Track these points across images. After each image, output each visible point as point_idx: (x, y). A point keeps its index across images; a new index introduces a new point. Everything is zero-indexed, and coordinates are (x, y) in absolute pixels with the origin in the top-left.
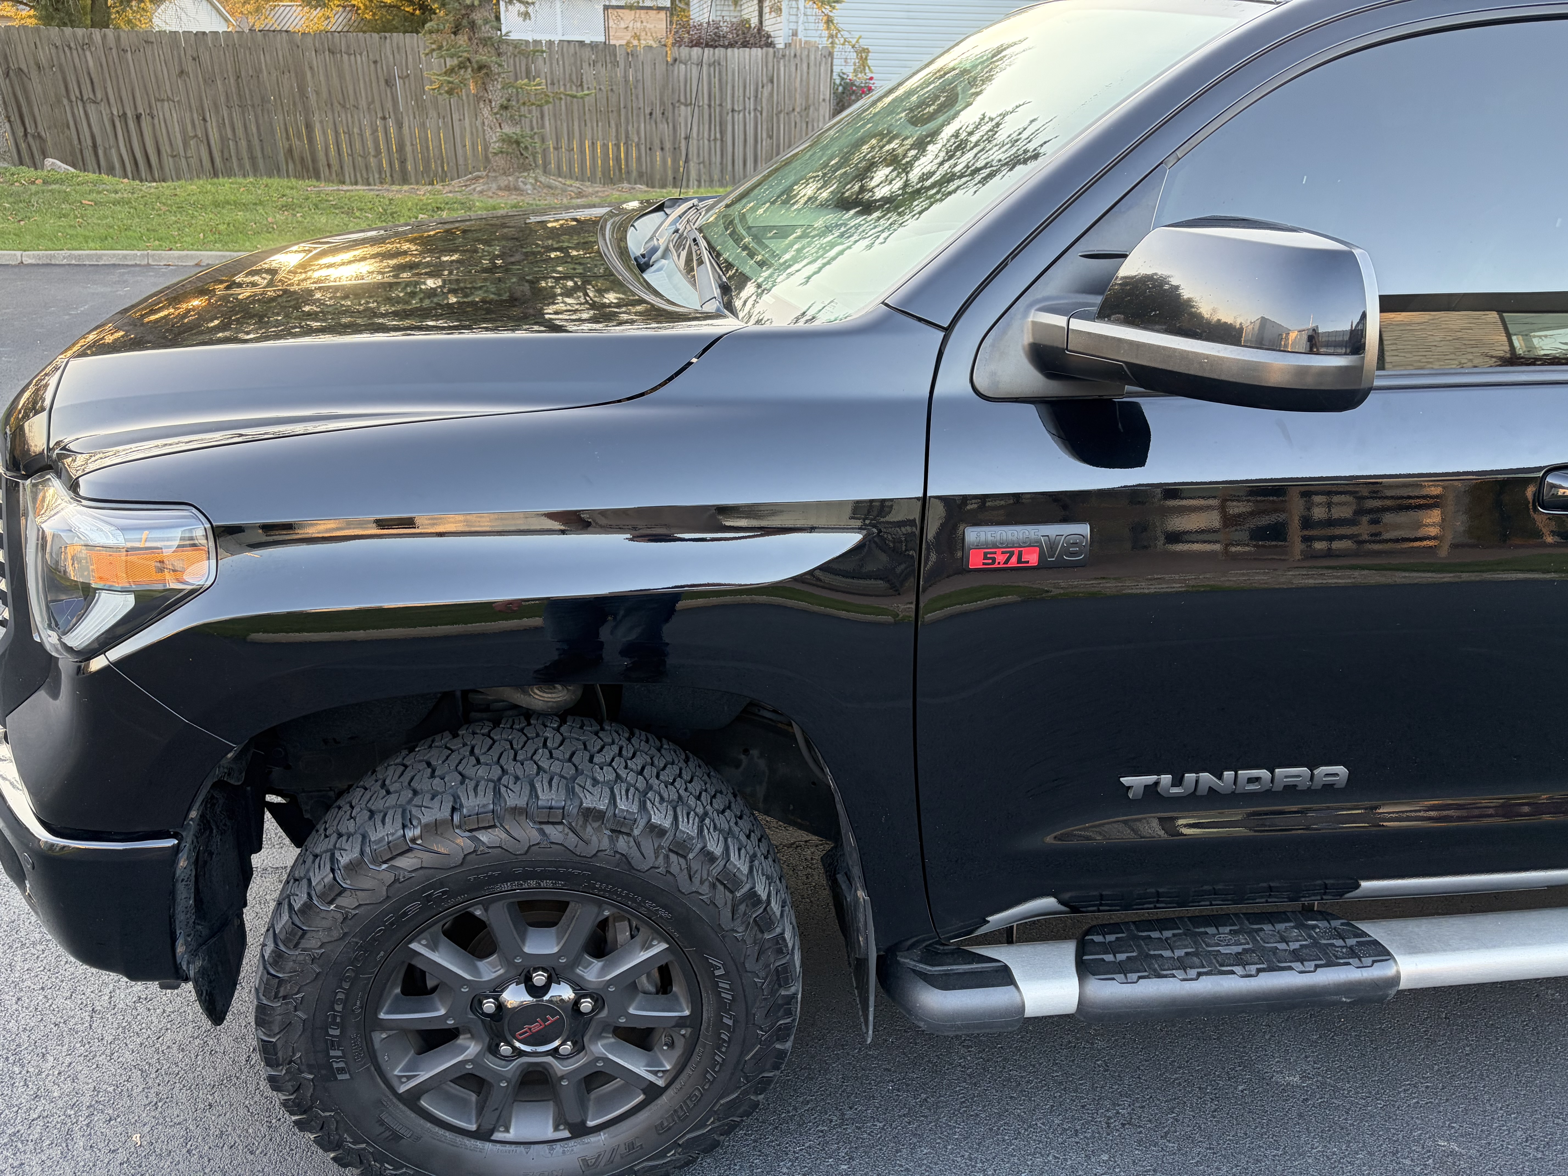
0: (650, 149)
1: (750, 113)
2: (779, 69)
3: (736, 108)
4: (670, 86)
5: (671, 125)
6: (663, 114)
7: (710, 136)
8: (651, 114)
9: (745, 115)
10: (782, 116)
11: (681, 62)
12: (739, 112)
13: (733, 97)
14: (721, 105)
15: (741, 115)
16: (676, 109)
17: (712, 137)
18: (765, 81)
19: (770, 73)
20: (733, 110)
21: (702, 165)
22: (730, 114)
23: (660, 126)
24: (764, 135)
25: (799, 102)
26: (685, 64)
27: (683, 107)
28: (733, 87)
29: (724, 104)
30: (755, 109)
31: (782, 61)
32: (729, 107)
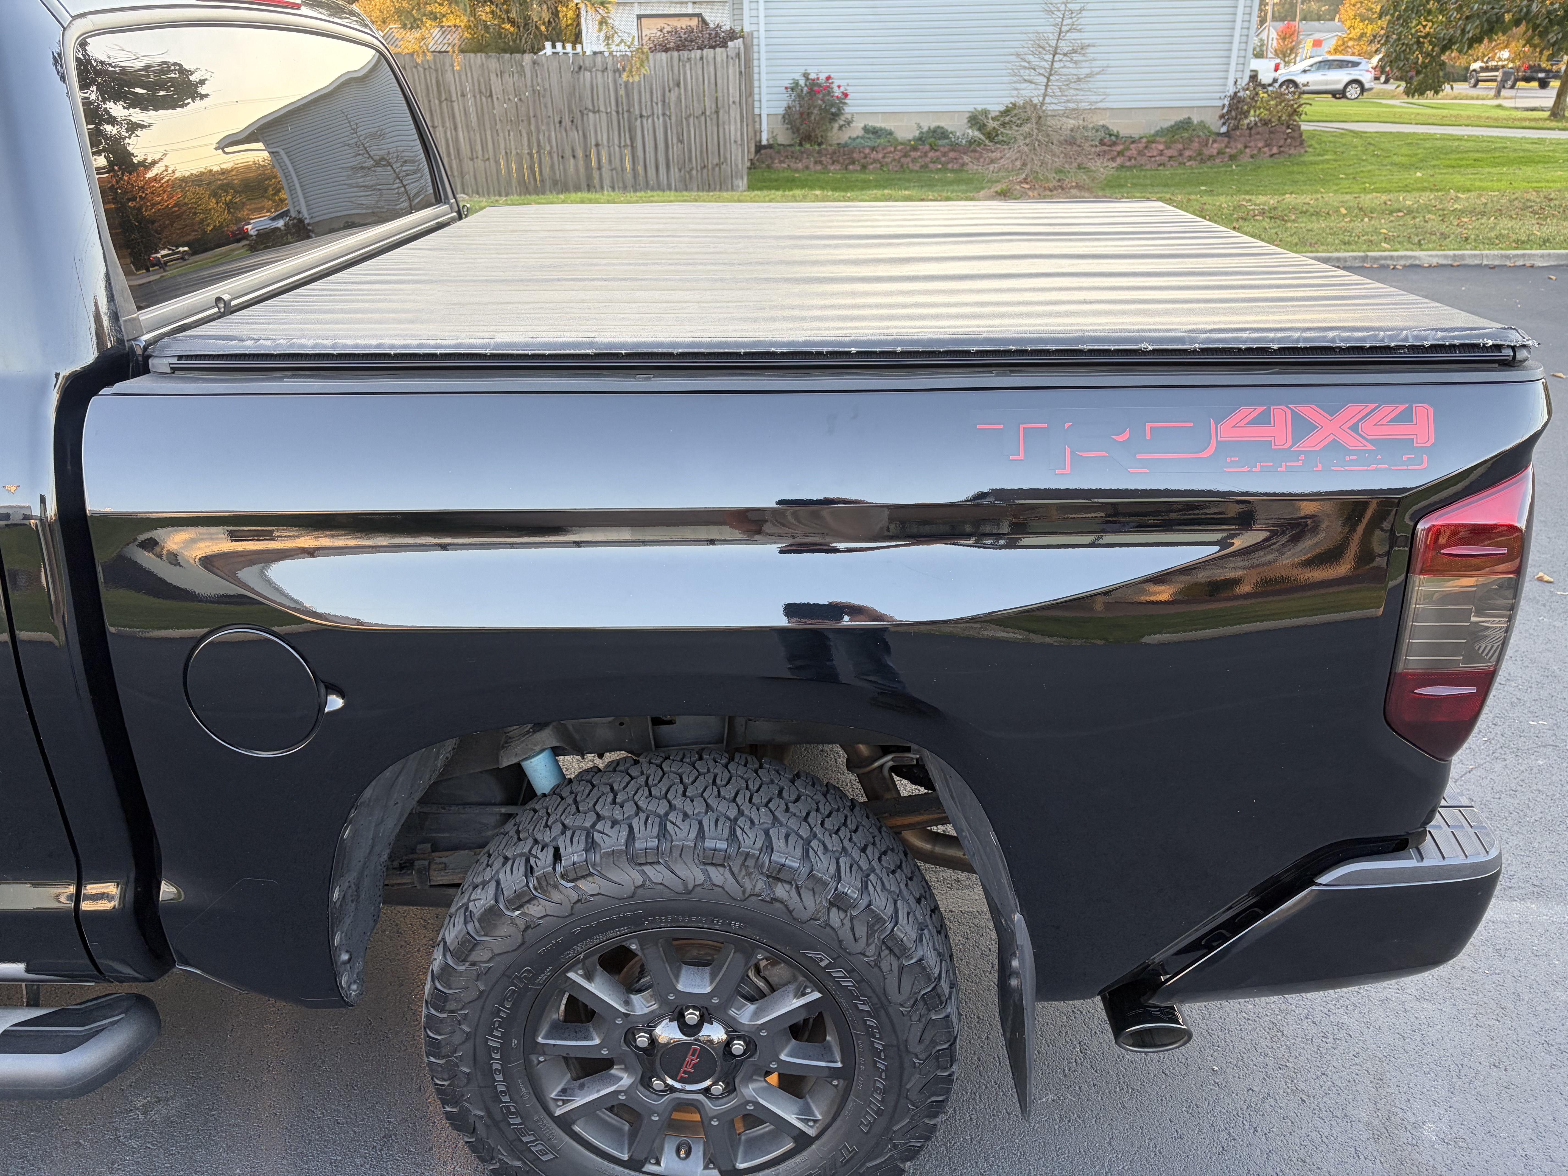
0: (562, 157)
1: (658, 118)
2: (685, 74)
3: (644, 113)
4: (577, 94)
5: (581, 132)
6: (572, 121)
7: (620, 143)
8: (560, 122)
9: (653, 121)
10: (691, 120)
11: (586, 69)
12: (648, 117)
13: (640, 102)
14: (628, 111)
15: (650, 120)
16: (585, 117)
17: (623, 144)
18: (671, 86)
19: (676, 77)
20: (641, 116)
21: (614, 172)
22: (639, 120)
23: (571, 134)
24: (675, 141)
25: (709, 105)
26: (590, 71)
27: (591, 114)
28: (640, 92)
29: (632, 110)
30: (664, 114)
31: (688, 65)
32: (637, 112)
